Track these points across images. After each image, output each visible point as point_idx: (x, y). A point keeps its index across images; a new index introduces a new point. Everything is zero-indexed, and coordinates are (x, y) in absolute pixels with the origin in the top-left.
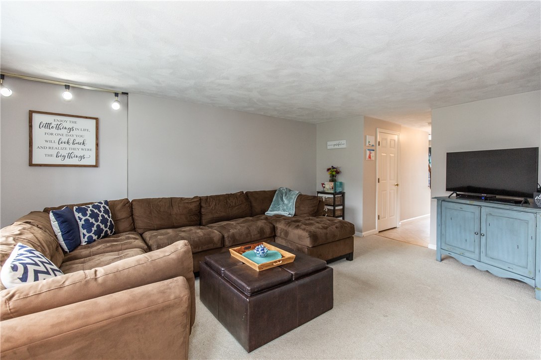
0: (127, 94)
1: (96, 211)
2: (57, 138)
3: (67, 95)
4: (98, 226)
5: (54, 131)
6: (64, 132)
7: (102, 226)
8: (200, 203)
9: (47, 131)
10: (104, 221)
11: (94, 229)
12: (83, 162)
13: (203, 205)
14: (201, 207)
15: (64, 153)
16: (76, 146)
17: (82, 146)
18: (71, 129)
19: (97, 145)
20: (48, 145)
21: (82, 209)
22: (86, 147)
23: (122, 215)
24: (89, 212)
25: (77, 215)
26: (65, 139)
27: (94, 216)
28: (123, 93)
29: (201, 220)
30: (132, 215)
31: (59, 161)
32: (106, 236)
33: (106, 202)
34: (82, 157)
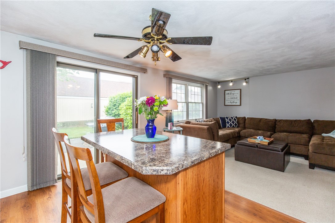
0: (249, 78)
1: (231, 119)
2: (230, 97)
3: (231, 84)
4: (231, 123)
5: (230, 95)
6: (232, 95)
7: (232, 124)
8: (275, 122)
9: (228, 95)
10: (233, 122)
11: (229, 124)
12: (237, 104)
13: (277, 123)
14: (276, 124)
15: (232, 101)
16: (235, 99)
17: (236, 99)
18: (234, 94)
19: (241, 98)
20: (229, 99)
21: (227, 118)
22: (238, 99)
23: (241, 122)
24: (229, 119)
25: (226, 119)
26: (232, 97)
27: (230, 120)
28: (247, 78)
29: (275, 130)
30: (245, 123)
31: (230, 104)
32: (233, 127)
33: (236, 117)
34: (236, 103)
